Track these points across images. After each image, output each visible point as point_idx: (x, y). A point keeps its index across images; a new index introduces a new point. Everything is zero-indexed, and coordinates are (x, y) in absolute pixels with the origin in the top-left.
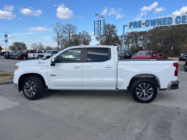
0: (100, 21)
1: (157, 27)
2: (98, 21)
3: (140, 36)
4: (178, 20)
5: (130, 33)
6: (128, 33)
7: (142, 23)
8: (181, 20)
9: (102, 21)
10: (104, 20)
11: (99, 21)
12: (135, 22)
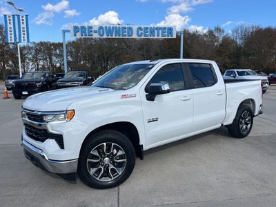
0: (19, 16)
1: (80, 39)
2: (13, 16)
3: (55, 50)
4: (140, 32)
5: (38, 44)
6: (34, 43)
7: (93, 30)
8: (143, 32)
9: (22, 17)
10: (26, 16)
11: (16, 17)
12: (83, 28)
